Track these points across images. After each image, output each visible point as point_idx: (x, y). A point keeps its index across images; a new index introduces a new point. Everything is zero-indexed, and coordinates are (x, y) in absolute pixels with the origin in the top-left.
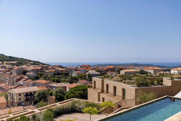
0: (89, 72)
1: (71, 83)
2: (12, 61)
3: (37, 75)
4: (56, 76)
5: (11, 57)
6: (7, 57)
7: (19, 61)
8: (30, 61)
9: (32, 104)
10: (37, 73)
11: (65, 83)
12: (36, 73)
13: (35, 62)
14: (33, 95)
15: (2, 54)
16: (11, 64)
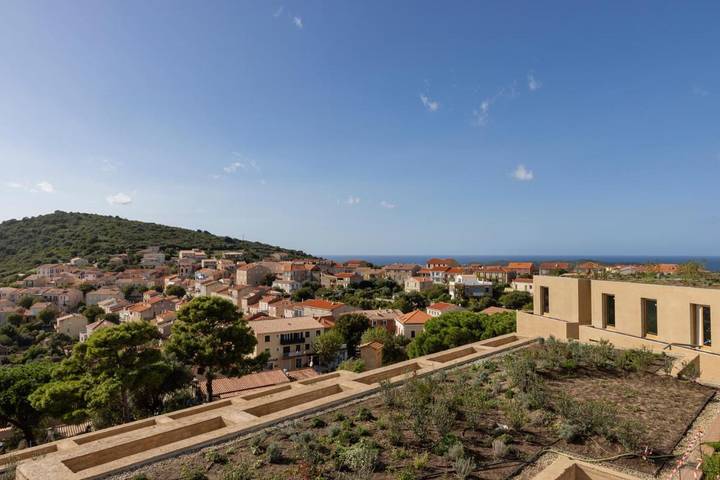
0: (457, 281)
1: (406, 309)
2: (231, 249)
3: (304, 286)
4: (359, 292)
5: (228, 240)
6: (218, 238)
7: (252, 251)
8: (278, 250)
9: (311, 365)
10: (304, 282)
11: (390, 310)
12: (301, 282)
13: (292, 252)
14: (303, 340)
15: (206, 232)
16: (229, 257)
